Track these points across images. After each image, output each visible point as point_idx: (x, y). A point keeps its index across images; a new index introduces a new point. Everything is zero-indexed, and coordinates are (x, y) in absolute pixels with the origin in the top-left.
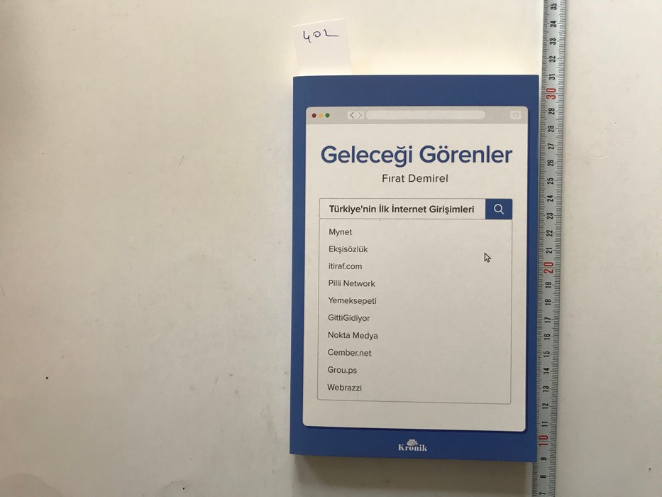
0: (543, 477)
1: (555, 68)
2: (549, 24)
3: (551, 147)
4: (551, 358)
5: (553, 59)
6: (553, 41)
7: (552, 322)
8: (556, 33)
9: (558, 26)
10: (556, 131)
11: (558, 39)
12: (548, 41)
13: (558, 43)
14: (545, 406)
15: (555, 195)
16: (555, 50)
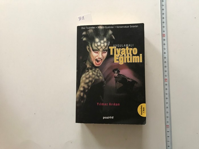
0: (168, 137)
1: (165, 29)
2: (162, 18)
3: (165, 49)
4: (168, 104)
5: (164, 27)
6: (164, 22)
7: (168, 95)
8: (164, 20)
9: (165, 19)
10: (166, 45)
11: (165, 22)
12: (162, 23)
13: (165, 23)
14: (168, 117)
15: (166, 61)
16: (164, 25)
